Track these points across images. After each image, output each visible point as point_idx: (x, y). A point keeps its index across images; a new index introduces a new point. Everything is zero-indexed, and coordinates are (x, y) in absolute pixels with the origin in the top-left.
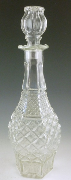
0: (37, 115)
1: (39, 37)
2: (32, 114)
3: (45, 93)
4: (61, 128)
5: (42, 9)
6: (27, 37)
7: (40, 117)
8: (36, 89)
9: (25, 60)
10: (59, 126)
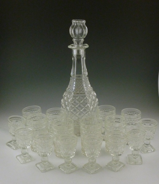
0: (83, 92)
1: (82, 40)
2: (80, 92)
3: (87, 78)
4: (98, 101)
5: (84, 22)
6: (74, 40)
7: (85, 93)
8: (81, 75)
9: (73, 55)
10: (97, 100)
